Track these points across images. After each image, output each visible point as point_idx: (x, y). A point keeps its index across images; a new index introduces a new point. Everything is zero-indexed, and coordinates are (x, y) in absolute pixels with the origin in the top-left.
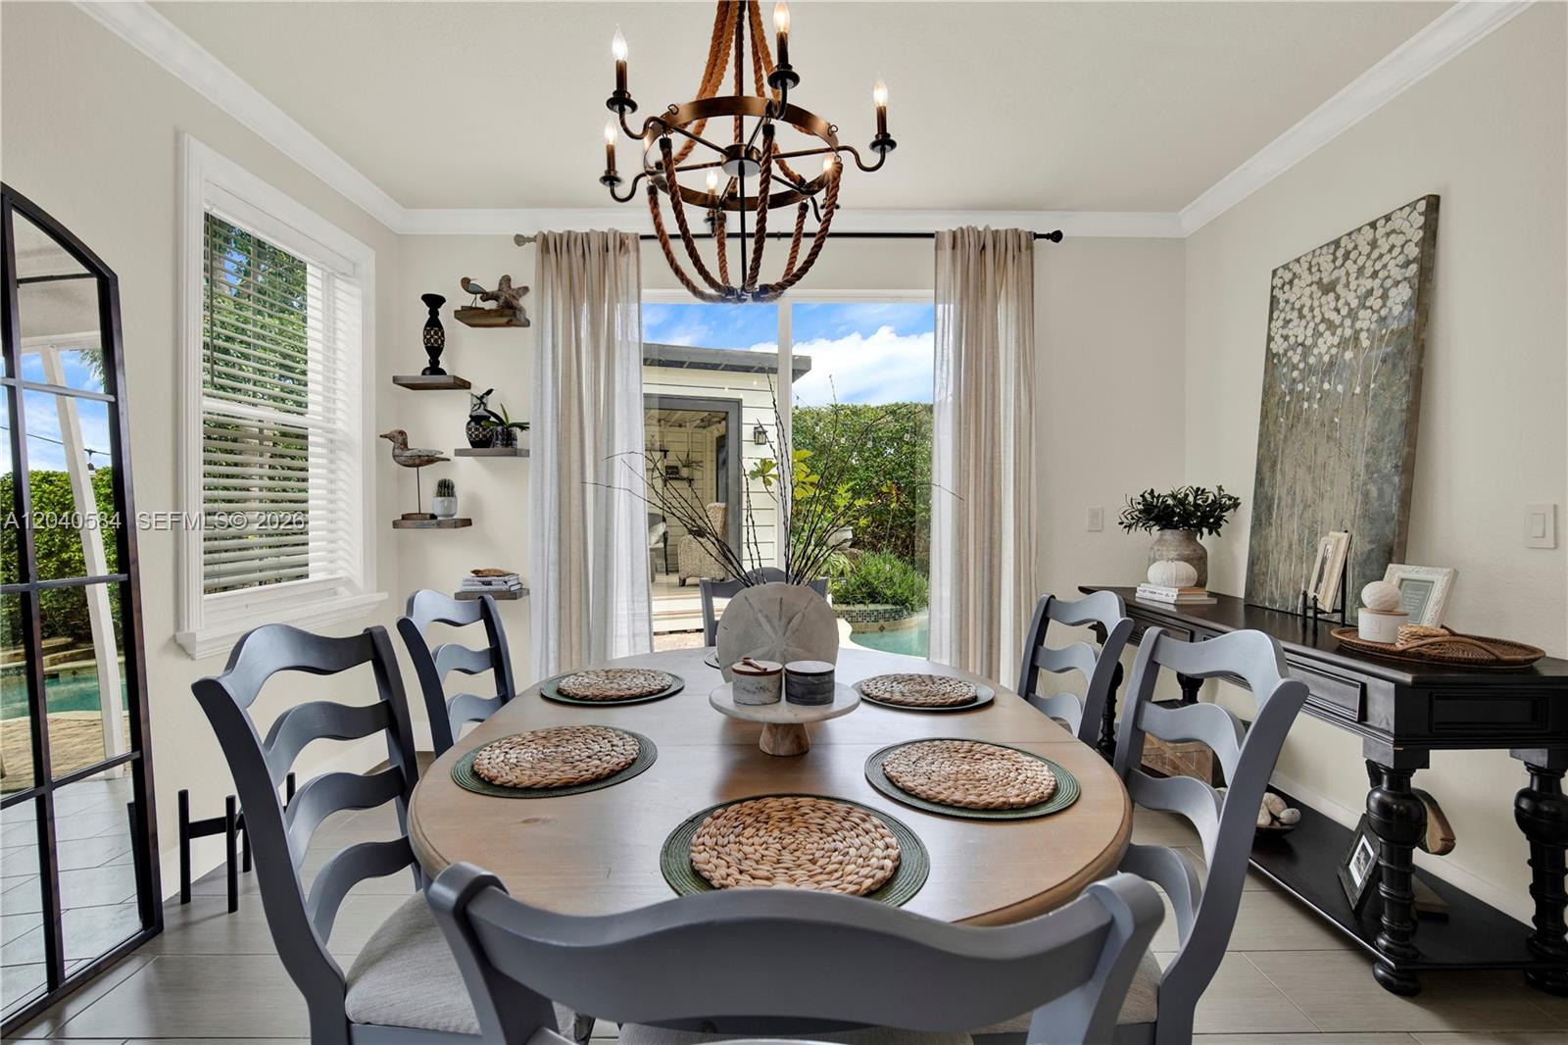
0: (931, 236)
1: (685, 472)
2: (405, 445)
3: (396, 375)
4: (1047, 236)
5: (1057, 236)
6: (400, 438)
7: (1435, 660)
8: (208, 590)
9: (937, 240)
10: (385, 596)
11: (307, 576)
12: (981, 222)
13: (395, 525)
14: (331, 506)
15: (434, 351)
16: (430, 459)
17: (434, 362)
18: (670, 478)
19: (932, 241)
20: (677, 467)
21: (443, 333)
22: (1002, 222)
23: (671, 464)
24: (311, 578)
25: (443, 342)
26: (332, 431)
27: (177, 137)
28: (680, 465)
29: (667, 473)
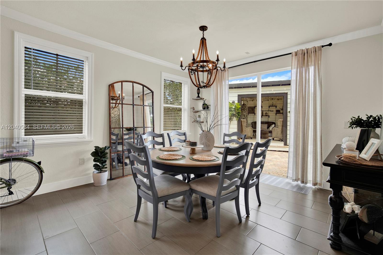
0: (291, 53)
1: (281, 112)
2: (194, 109)
3: (193, 98)
4: (327, 45)
5: (330, 45)
6: (193, 108)
7: (346, 162)
8: (164, 130)
9: (292, 54)
10: (191, 134)
11: (181, 129)
12: (304, 47)
13: (192, 122)
14: (184, 119)
15: (198, 94)
16: (198, 112)
17: (198, 95)
18: (277, 113)
19: (291, 55)
20: (279, 110)
21: (200, 91)
22: (310, 46)
23: (278, 109)
24: (182, 129)
25: (200, 92)
26: (184, 108)
27: (161, 72)
28: (280, 110)
29: (276, 112)
